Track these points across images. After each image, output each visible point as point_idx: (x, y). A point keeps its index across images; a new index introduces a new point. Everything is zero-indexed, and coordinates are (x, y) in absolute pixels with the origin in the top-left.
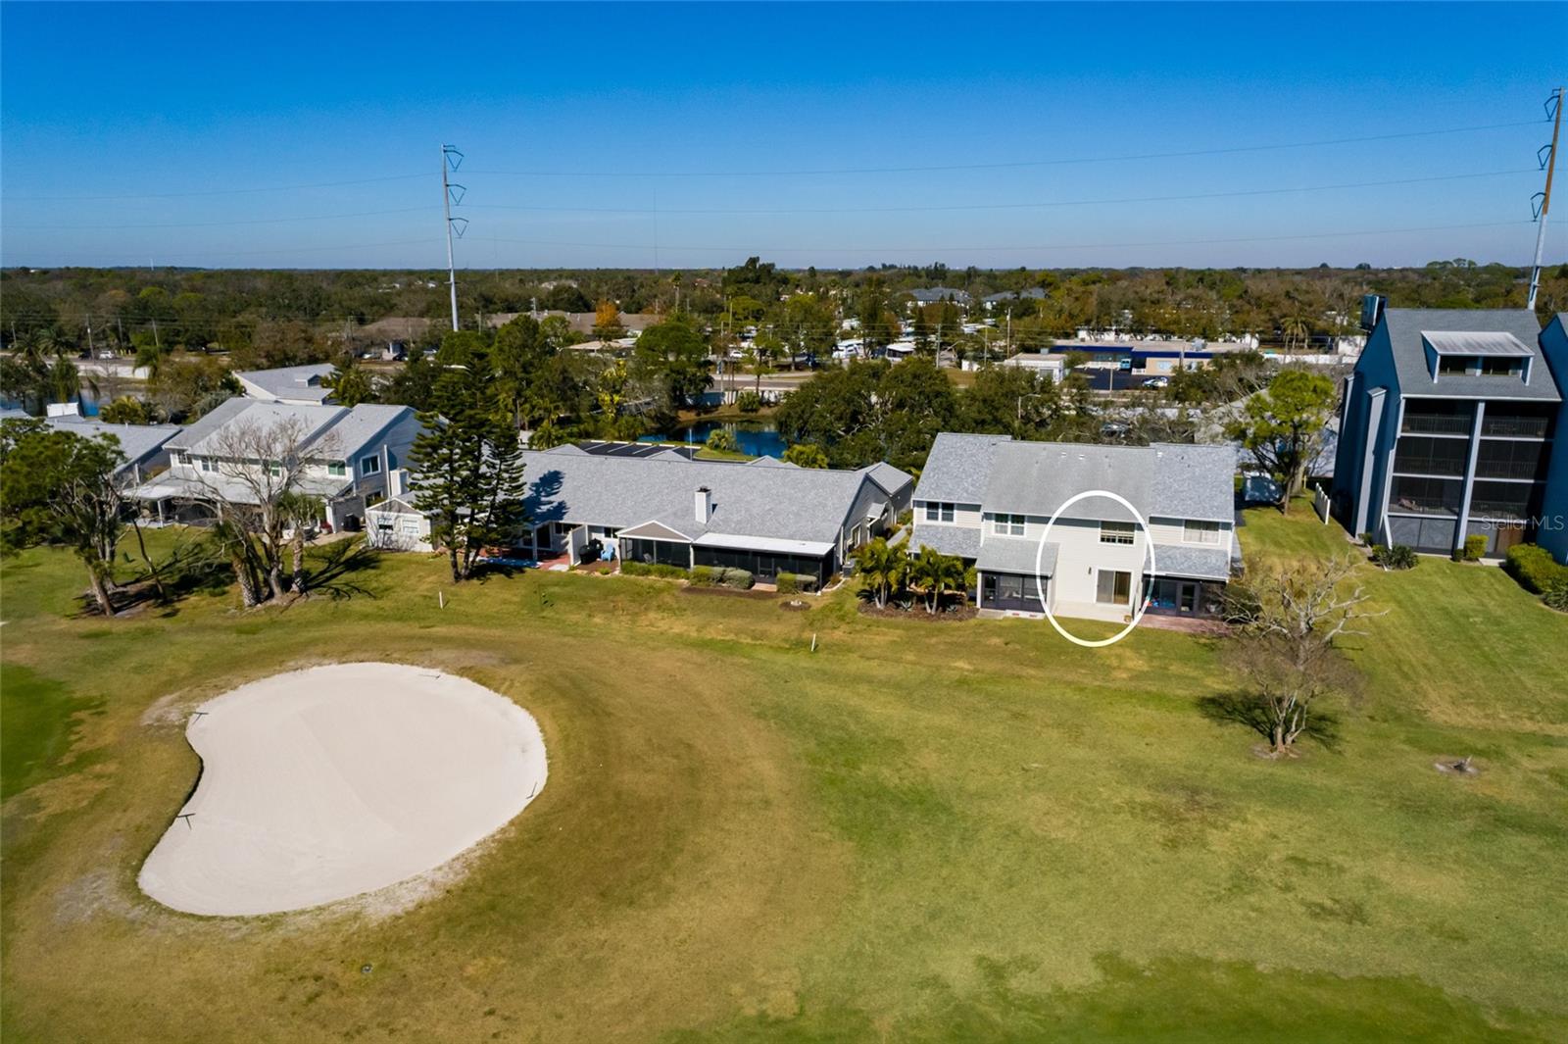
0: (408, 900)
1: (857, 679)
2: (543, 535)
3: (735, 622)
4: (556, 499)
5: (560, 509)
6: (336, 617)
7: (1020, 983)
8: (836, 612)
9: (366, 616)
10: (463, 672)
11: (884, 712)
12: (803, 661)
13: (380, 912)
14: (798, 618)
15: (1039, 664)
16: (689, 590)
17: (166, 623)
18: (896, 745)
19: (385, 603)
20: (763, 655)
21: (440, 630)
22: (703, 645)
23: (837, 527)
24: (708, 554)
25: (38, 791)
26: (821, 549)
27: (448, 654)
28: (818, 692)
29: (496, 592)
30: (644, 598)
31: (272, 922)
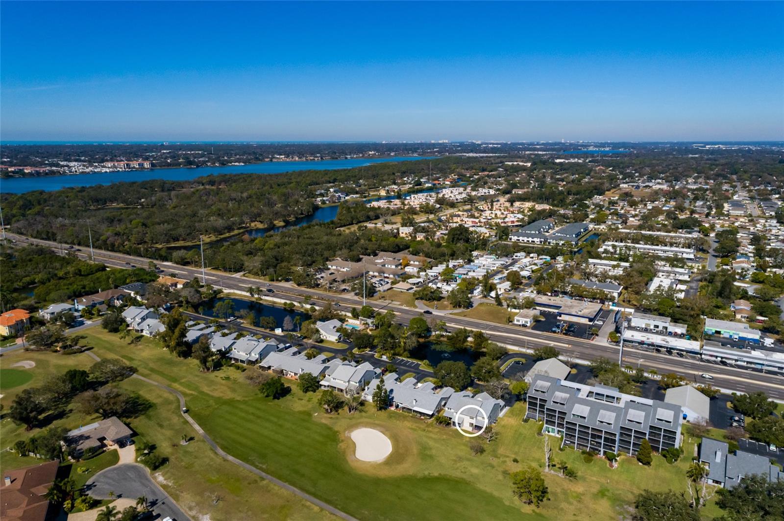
0: (381, 462)
1: (431, 438)
2: (390, 402)
3: (417, 425)
4: (392, 395)
5: (393, 398)
6: (362, 417)
7: (431, 475)
8: (431, 425)
9: (365, 417)
10: (381, 432)
11: (431, 443)
12: (424, 433)
13: (379, 462)
14: (425, 425)
15: (454, 438)
16: (412, 417)
17: (337, 416)
18: (431, 449)
19: (367, 414)
20: (419, 432)
21: (376, 422)
22: (412, 429)
23: (434, 408)
24: (414, 411)
25: (340, 444)
26: (430, 413)
27: (379, 428)
28: (425, 439)
29: (383, 413)
30: (405, 417)
31: (370, 462)
